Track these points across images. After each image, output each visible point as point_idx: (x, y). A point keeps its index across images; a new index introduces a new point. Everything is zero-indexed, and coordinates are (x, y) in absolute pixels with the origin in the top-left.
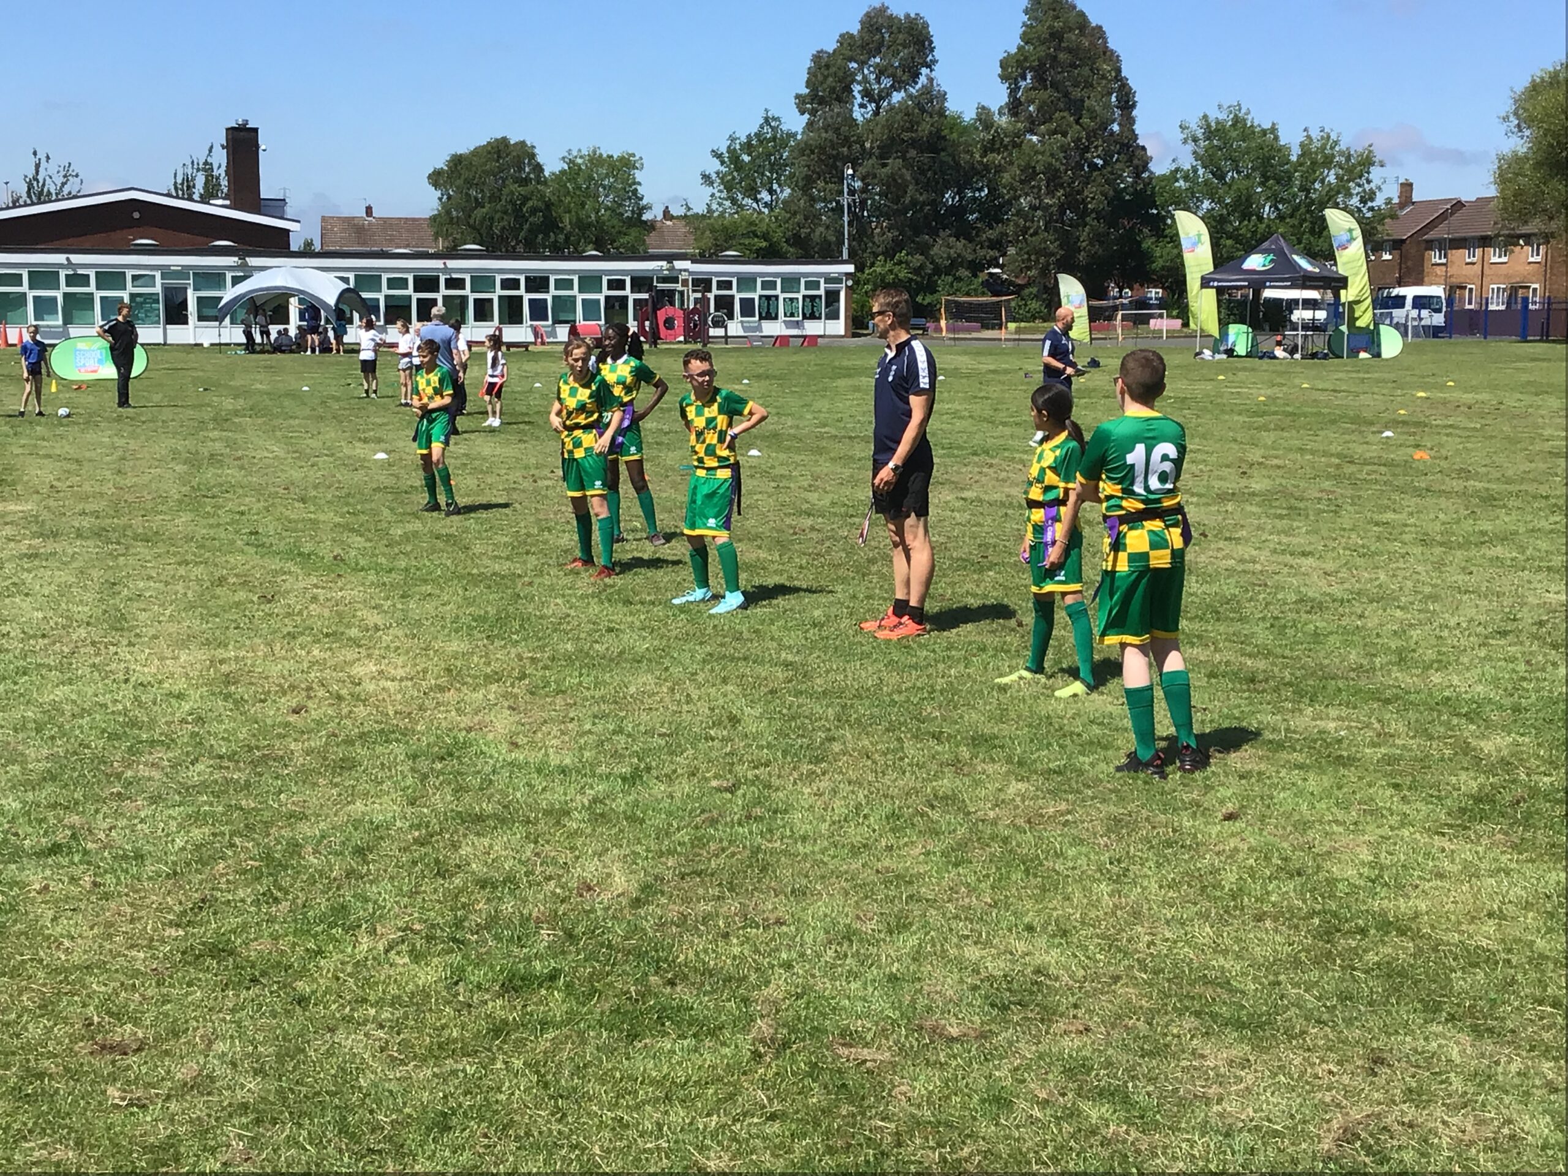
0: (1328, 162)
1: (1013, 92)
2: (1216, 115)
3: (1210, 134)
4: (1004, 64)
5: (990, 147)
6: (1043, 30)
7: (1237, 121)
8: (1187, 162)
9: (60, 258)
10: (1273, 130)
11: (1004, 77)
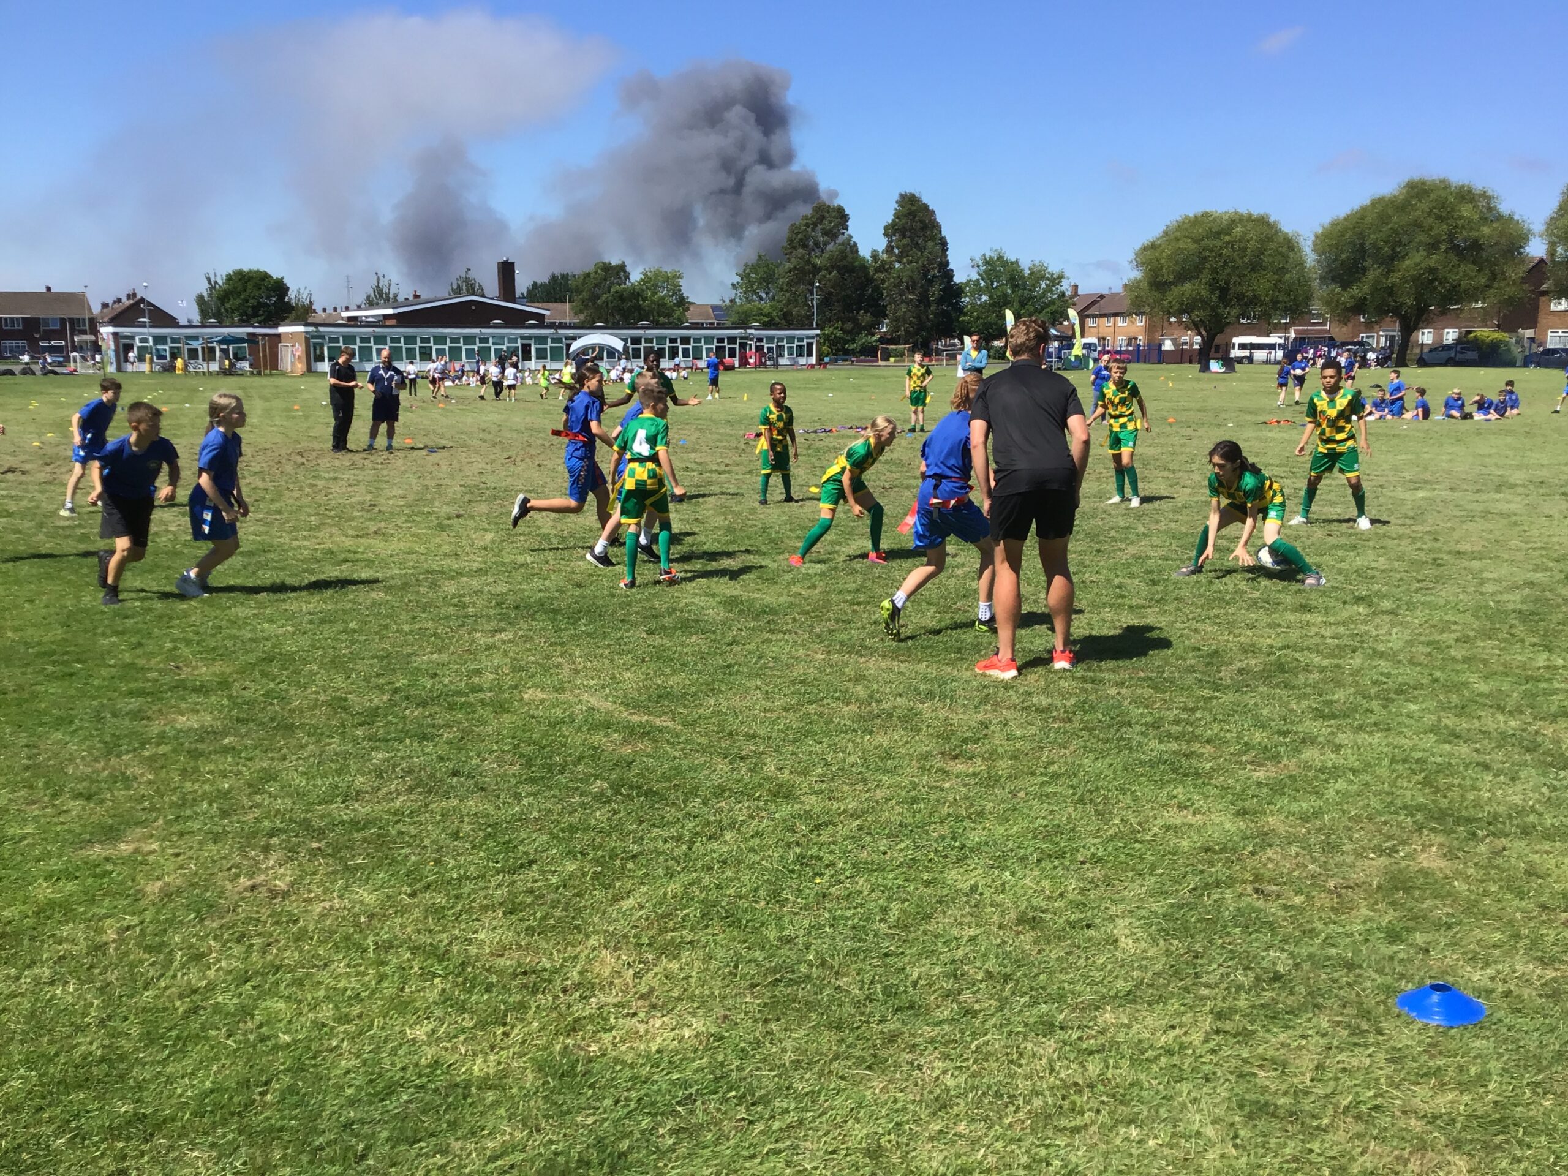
0: (1043, 277)
1: (890, 242)
2: (989, 254)
3: (987, 262)
4: (886, 228)
5: (877, 270)
6: (905, 211)
7: (1000, 258)
8: (975, 276)
9: (477, 331)
10: (1017, 262)
11: (885, 235)
